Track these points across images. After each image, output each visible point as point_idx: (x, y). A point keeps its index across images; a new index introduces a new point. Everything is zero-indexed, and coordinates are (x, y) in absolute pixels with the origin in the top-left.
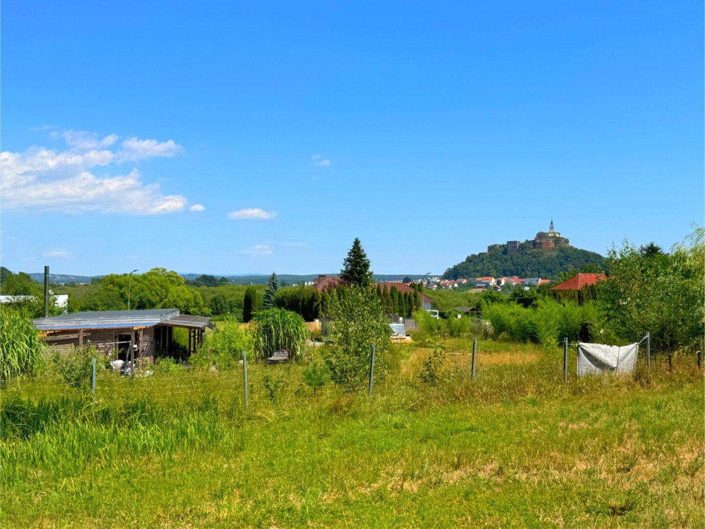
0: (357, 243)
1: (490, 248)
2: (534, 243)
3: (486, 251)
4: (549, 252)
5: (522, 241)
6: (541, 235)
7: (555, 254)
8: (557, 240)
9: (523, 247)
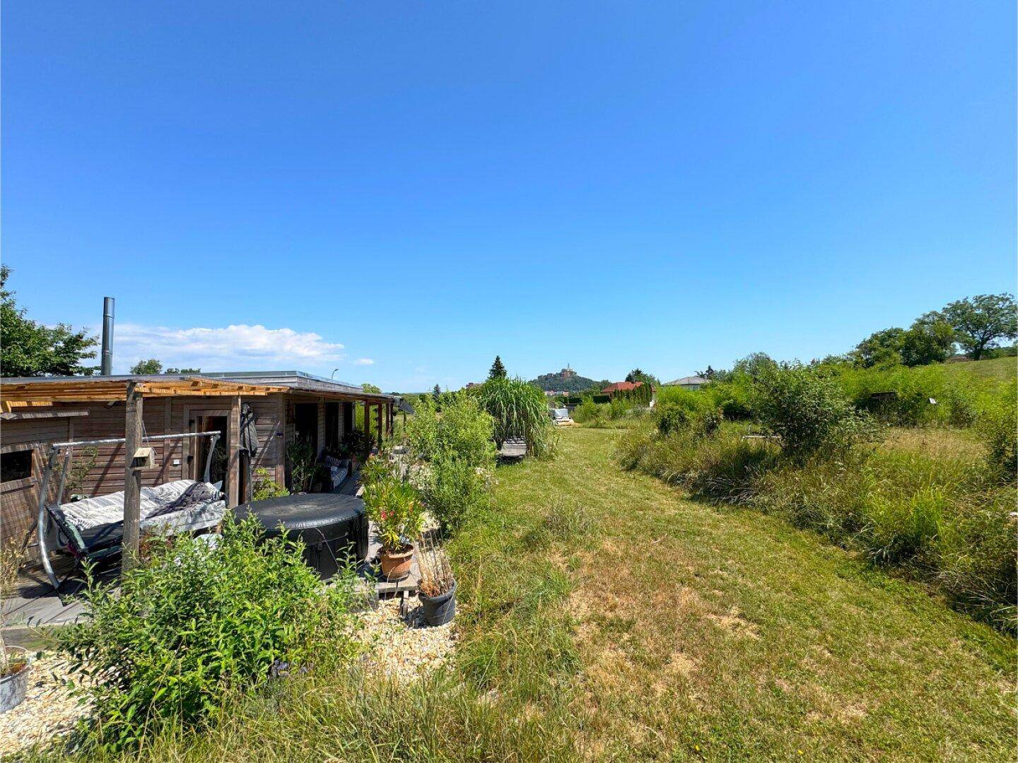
0: (498, 359)
1: (539, 377)
2: (560, 374)
3: (537, 378)
4: (568, 379)
5: (555, 373)
6: (564, 371)
7: (570, 379)
8: (571, 373)
9: (555, 376)
